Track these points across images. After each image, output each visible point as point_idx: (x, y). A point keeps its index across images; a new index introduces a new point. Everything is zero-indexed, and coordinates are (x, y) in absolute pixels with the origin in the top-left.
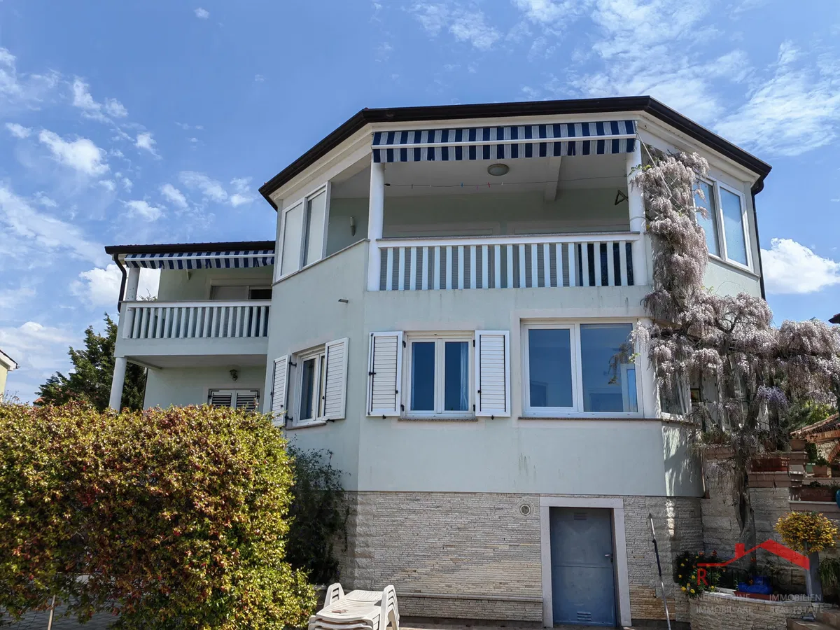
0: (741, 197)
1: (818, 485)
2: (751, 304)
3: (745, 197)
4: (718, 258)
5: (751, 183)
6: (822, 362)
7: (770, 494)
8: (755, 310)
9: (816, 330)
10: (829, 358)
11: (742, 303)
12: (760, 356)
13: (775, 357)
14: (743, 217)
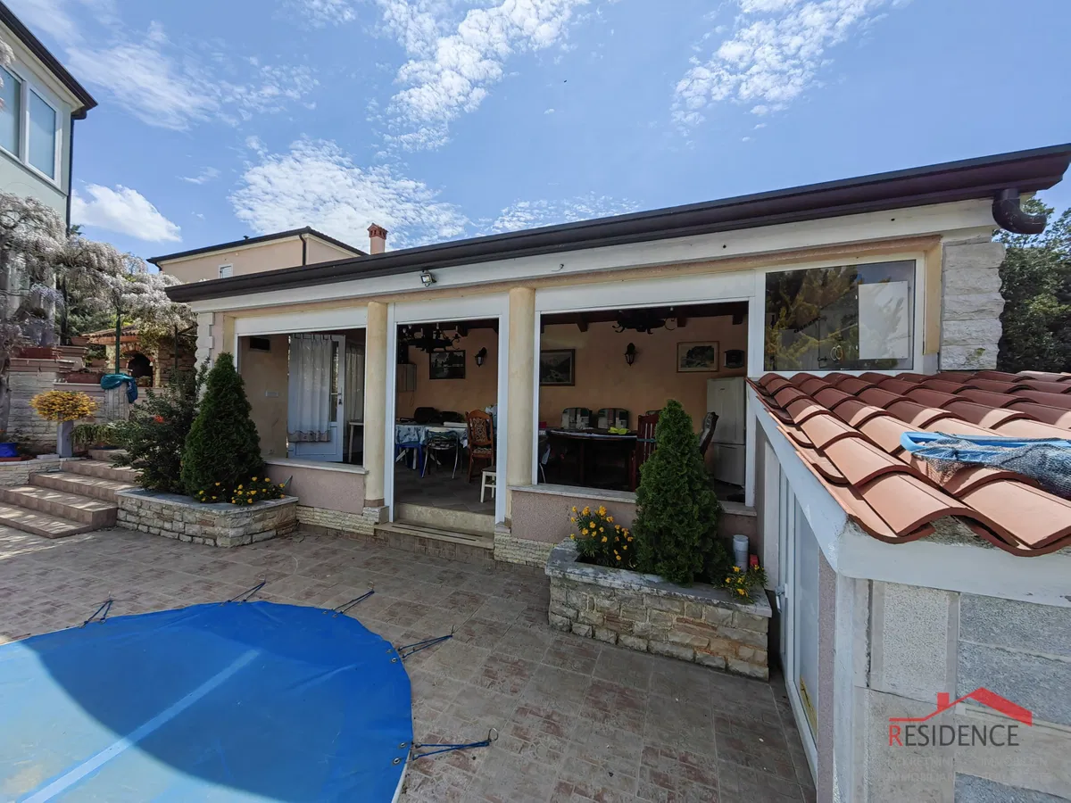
0: (57, 114)
1: (87, 372)
2: (41, 211)
3: (62, 116)
4: (16, 158)
5: (72, 107)
6: (106, 276)
7: (34, 377)
8: (44, 217)
9: (105, 251)
10: (114, 276)
11: (30, 206)
12: (42, 258)
13: (58, 263)
14: (57, 133)
